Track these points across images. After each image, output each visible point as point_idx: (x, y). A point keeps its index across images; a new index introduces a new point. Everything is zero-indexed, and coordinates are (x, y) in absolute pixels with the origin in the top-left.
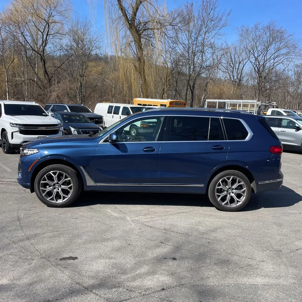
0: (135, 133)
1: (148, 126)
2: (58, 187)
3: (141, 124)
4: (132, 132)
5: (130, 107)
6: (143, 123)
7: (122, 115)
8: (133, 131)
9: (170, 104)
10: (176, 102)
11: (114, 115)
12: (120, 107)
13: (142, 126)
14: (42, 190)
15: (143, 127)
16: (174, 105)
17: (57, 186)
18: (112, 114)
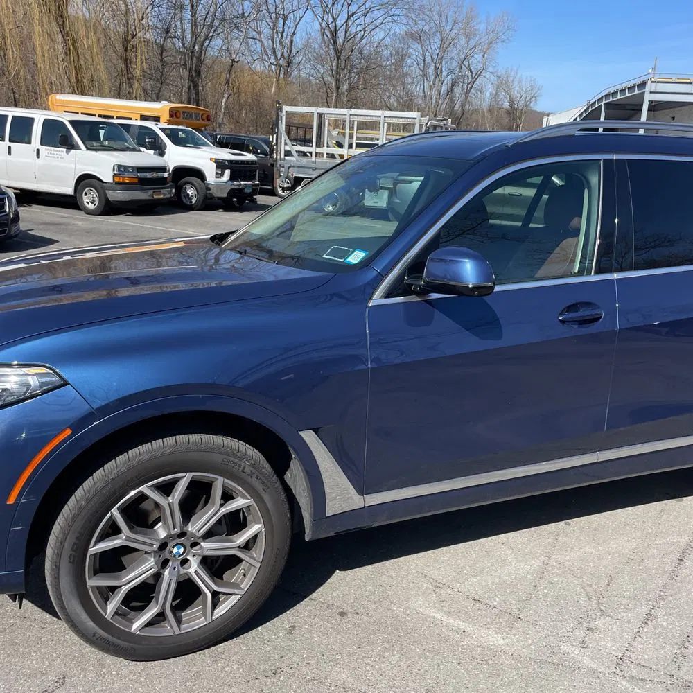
0: (97, 203)
1: (136, 181)
2: (182, 550)
3: (115, 175)
4: (86, 199)
5: (70, 121)
6: (119, 170)
7: (42, 144)
8: (86, 194)
9: (171, 116)
10: (184, 110)
11: (12, 145)
12: (31, 121)
13: (117, 179)
14: (98, 588)
15: (121, 184)
16: (181, 119)
17: (175, 550)
18: (7, 142)
